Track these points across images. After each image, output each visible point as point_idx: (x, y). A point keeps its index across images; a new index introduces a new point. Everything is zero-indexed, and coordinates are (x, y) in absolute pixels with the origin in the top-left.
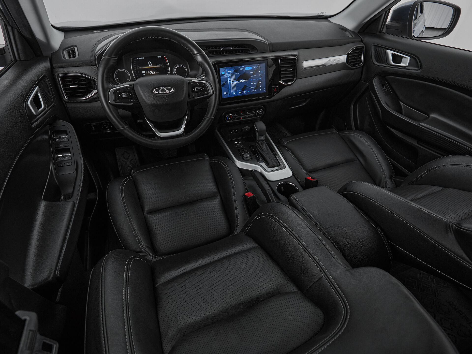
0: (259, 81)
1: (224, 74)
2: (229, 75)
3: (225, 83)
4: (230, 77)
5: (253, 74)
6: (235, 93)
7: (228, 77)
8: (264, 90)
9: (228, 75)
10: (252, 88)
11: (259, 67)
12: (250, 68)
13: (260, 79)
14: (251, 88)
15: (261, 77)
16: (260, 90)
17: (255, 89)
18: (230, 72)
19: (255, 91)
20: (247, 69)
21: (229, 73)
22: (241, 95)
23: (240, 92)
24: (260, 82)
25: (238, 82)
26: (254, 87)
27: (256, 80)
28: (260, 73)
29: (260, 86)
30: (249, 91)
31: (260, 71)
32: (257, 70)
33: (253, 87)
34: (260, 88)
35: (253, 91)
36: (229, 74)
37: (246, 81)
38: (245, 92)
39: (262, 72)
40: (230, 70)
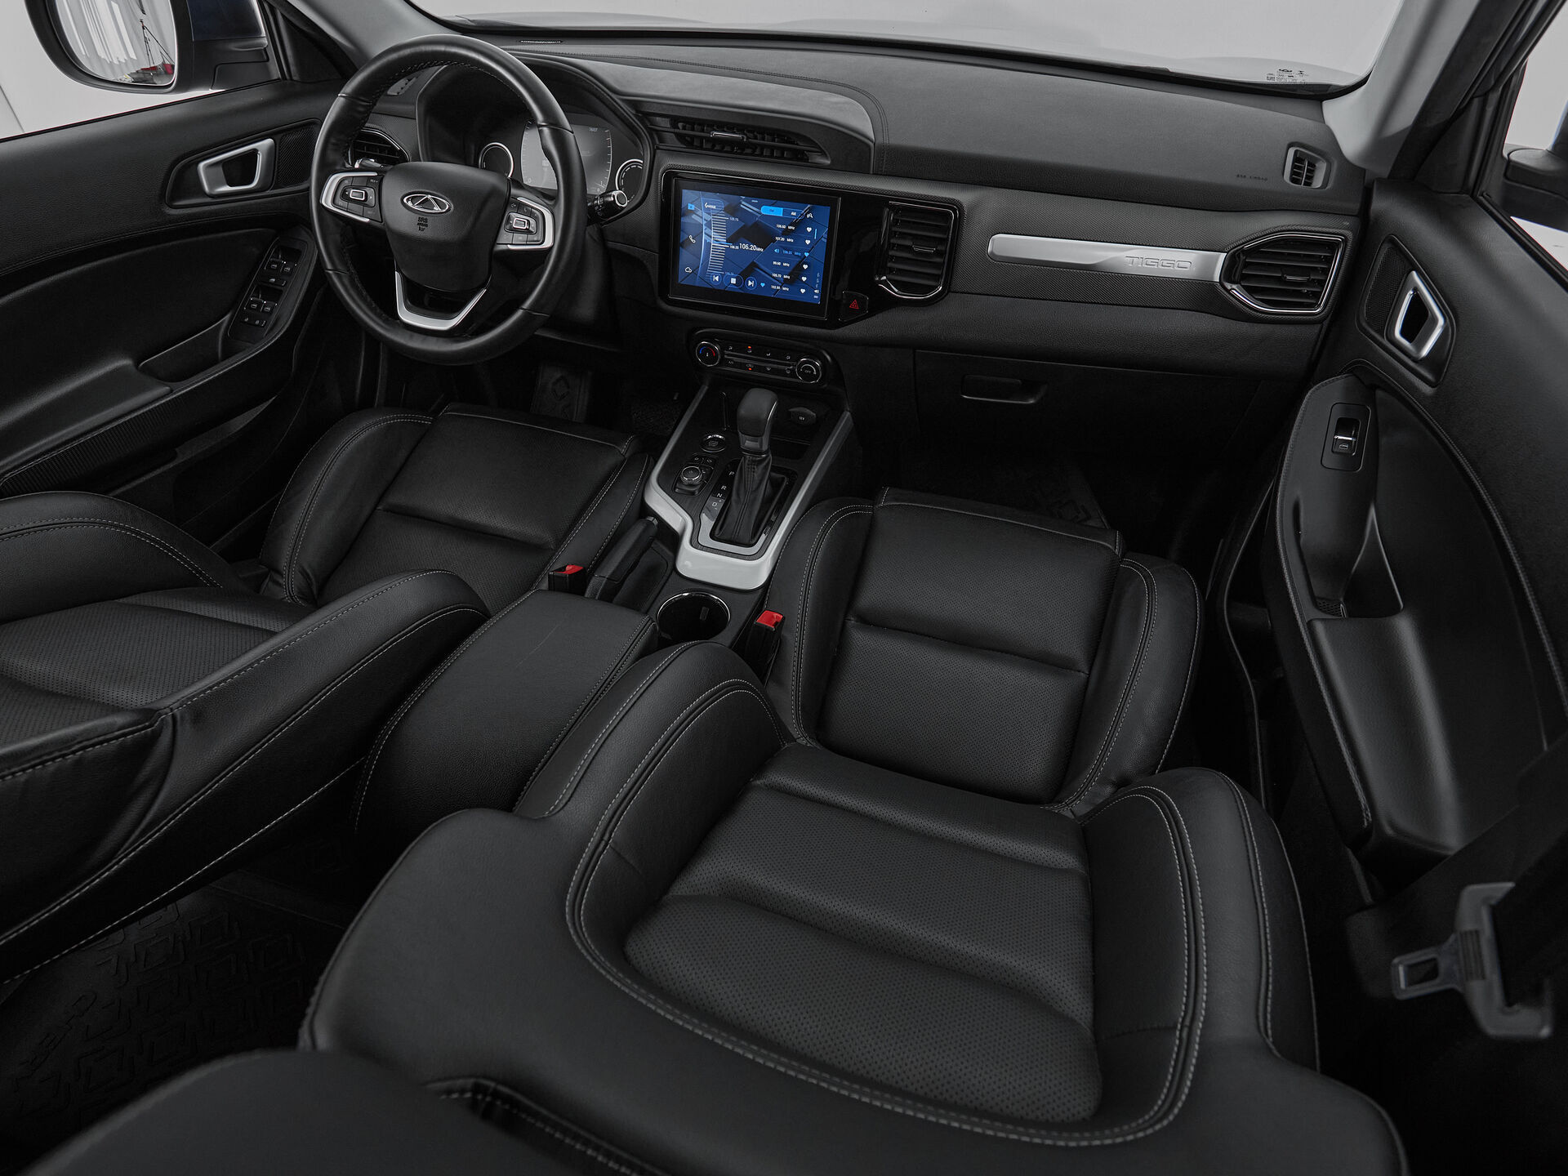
0: (803, 260)
1: (692, 212)
2: (709, 218)
3: (692, 240)
4: (709, 225)
5: (786, 233)
6: (717, 278)
7: (705, 222)
8: (816, 294)
9: (705, 216)
10: (774, 277)
11: (808, 216)
12: (778, 212)
13: (807, 254)
14: (771, 276)
15: (810, 248)
16: (803, 291)
17: (785, 282)
18: (712, 209)
19: (784, 289)
20: (766, 210)
21: (708, 211)
22: (737, 291)
23: (733, 281)
24: (805, 267)
25: (733, 247)
26: (782, 276)
27: (793, 254)
28: (810, 236)
29: (804, 279)
30: (763, 285)
31: (809, 229)
32: (800, 224)
33: (780, 276)
34: (804, 285)
35: (778, 288)
36: (709, 214)
37: (759, 249)
38: (750, 283)
39: (815, 235)
40: (714, 205)
